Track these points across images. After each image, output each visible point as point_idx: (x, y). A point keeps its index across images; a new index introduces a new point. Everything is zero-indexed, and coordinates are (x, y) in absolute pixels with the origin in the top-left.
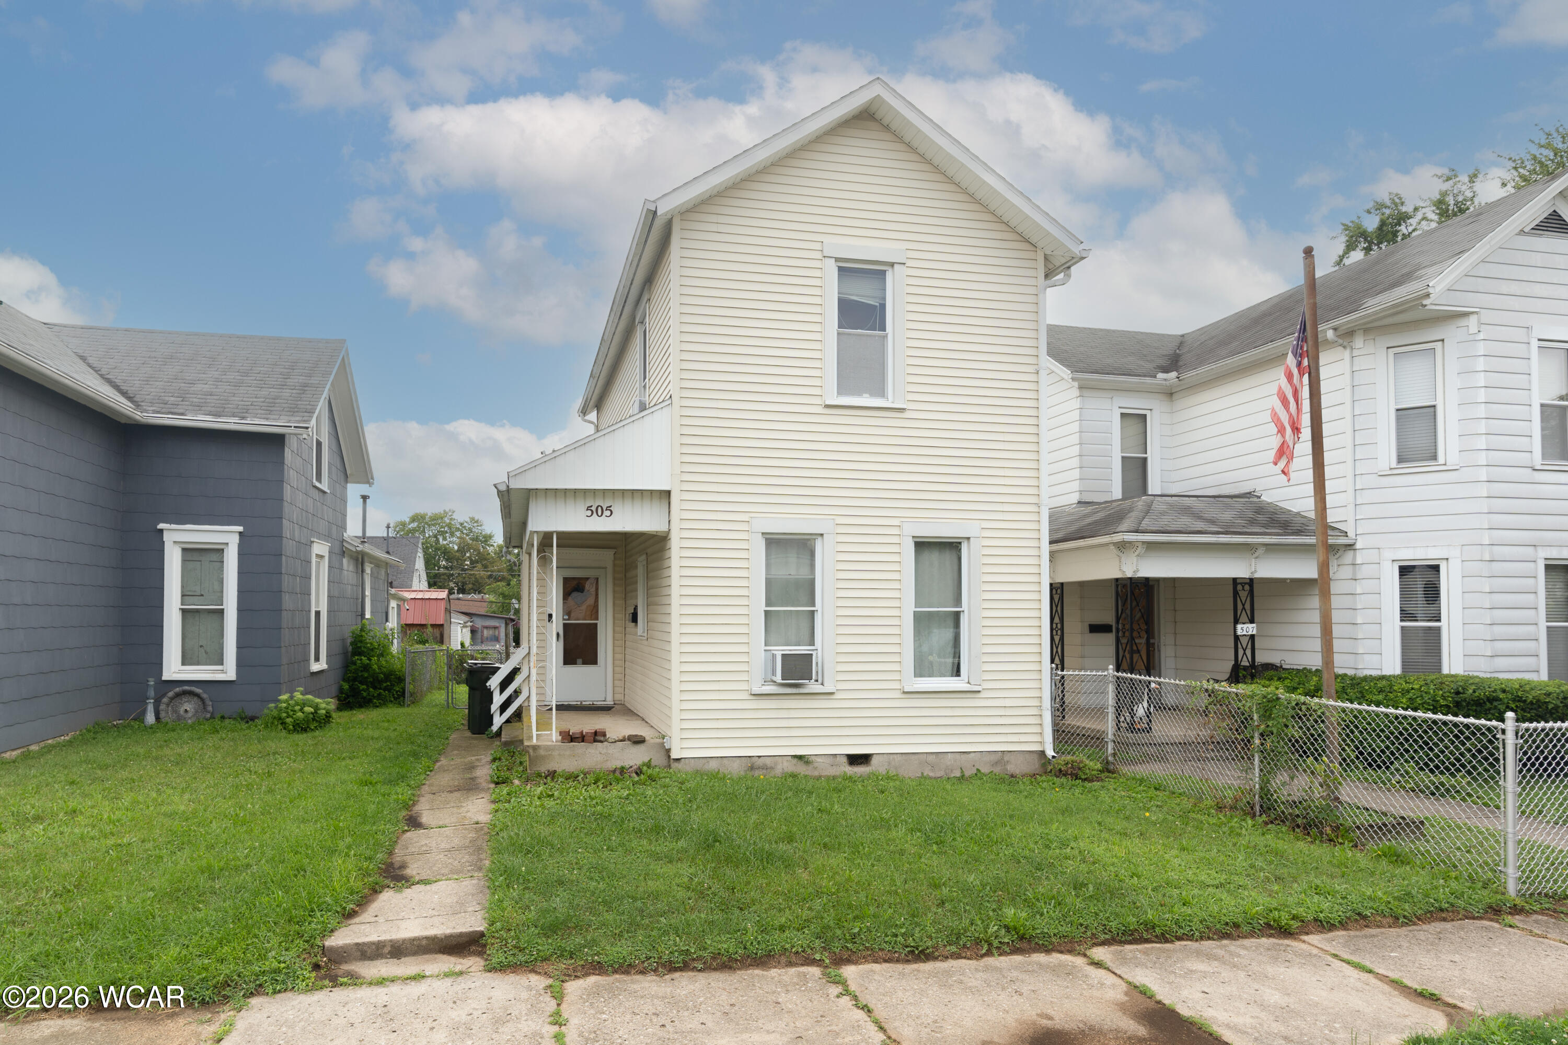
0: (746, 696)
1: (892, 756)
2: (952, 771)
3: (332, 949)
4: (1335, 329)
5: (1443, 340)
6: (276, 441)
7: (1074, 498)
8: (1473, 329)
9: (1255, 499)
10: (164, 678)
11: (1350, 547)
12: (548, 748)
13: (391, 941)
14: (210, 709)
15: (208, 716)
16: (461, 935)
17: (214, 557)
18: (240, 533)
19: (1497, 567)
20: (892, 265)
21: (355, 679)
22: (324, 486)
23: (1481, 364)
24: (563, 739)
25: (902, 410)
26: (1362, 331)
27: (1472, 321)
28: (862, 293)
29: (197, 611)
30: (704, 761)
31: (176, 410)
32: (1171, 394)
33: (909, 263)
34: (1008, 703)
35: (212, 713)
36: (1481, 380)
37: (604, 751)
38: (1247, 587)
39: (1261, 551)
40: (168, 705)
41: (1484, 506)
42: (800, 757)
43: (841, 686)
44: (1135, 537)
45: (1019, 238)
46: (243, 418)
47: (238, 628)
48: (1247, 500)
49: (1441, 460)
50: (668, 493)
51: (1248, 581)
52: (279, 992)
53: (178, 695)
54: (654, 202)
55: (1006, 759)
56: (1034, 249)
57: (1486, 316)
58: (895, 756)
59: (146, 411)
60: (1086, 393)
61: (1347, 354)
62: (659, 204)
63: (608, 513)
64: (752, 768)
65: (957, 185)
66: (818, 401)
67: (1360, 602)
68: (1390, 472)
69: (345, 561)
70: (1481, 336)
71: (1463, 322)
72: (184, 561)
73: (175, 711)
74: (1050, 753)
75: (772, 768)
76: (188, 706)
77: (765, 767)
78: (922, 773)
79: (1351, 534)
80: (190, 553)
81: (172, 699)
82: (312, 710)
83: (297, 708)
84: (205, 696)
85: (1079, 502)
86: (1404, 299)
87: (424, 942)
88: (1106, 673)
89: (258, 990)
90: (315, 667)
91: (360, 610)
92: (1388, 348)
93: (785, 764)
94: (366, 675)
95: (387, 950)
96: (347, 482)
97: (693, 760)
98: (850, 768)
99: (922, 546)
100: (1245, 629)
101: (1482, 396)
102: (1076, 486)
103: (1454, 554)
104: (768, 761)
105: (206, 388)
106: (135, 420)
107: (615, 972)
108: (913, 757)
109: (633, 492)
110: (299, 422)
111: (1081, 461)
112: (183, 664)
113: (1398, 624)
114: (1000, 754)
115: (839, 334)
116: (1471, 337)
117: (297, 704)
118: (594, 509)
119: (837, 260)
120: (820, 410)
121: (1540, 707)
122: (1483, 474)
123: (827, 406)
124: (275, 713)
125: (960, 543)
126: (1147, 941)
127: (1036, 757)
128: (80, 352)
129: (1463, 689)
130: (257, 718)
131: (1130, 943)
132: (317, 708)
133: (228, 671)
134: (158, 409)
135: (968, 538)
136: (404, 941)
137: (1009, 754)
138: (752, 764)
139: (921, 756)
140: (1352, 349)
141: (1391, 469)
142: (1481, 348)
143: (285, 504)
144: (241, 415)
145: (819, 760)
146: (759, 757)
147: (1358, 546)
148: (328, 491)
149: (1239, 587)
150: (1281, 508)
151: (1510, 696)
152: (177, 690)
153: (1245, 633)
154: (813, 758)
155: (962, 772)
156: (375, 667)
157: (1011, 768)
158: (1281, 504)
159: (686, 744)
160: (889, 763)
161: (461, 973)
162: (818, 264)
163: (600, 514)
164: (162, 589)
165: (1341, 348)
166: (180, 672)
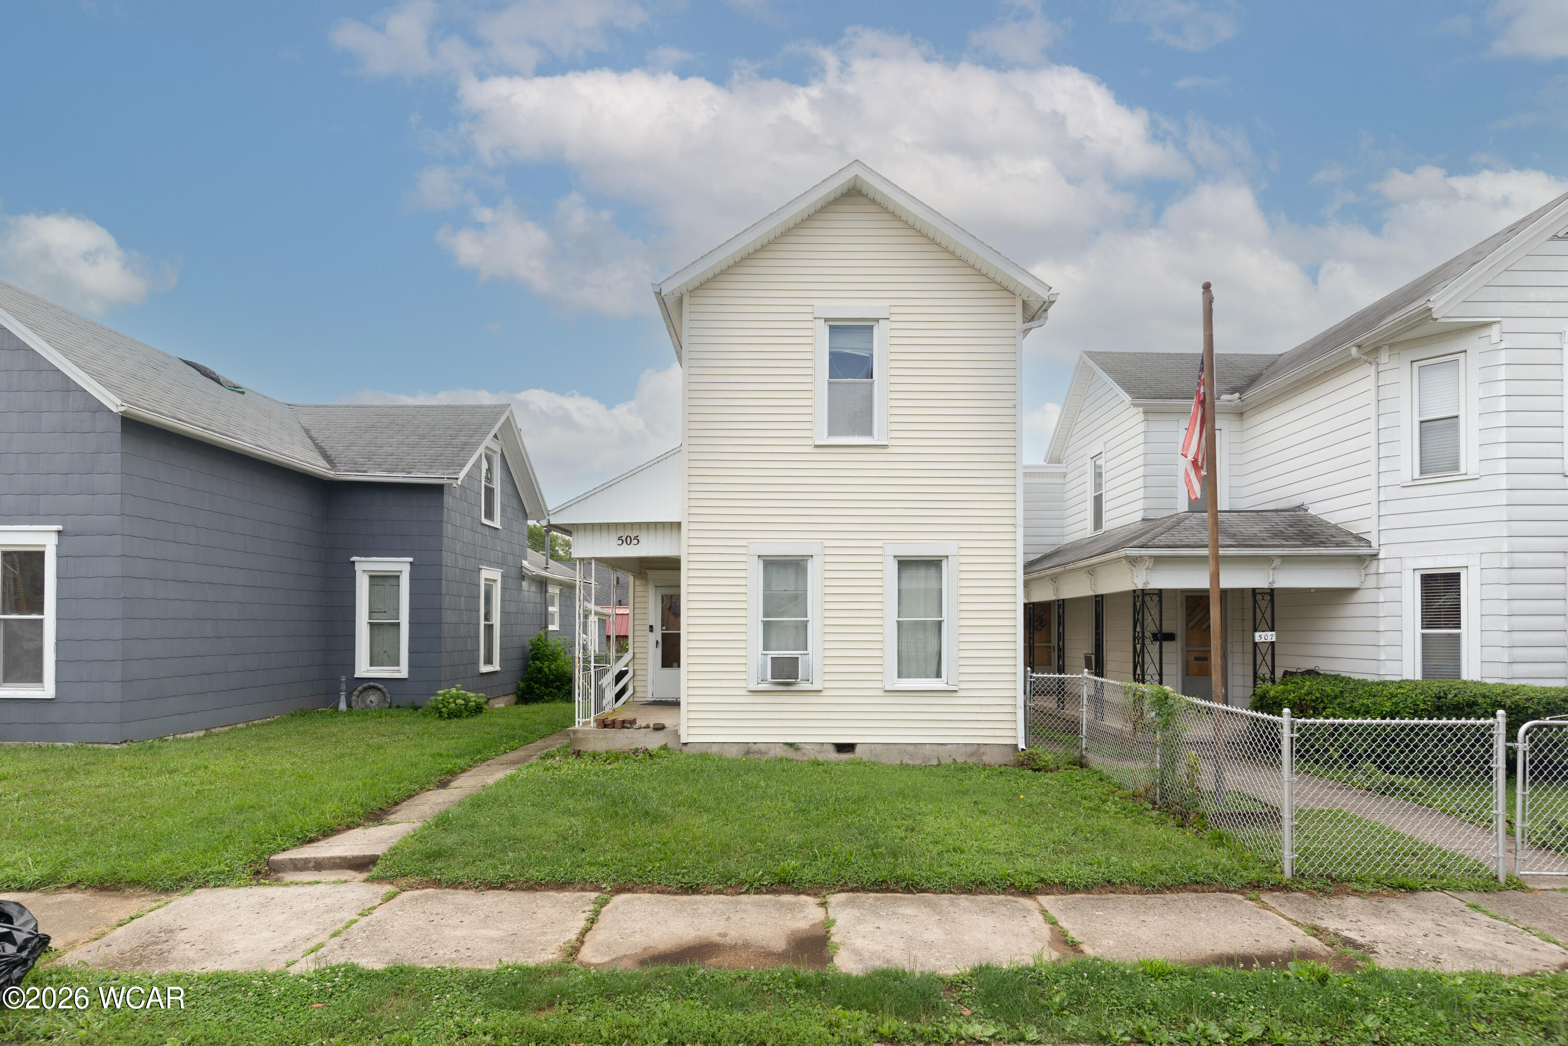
0: (744, 692)
1: (873, 746)
2: (929, 759)
3: (274, 862)
4: (1359, 347)
5: (1465, 351)
6: (436, 490)
7: (1139, 516)
8: (1495, 338)
9: (1302, 513)
10: (356, 676)
11: (1374, 556)
12: (585, 732)
13: (314, 858)
14: (389, 700)
15: (388, 705)
16: (364, 857)
17: (393, 582)
18: (411, 563)
19: (1518, 575)
20: (877, 320)
21: (531, 679)
22: (497, 524)
23: (1502, 373)
24: (598, 725)
25: (885, 446)
26: (1388, 346)
27: (1495, 331)
28: (850, 346)
29: (382, 624)
30: (708, 745)
31: (361, 469)
32: (1242, 414)
33: (893, 318)
34: (983, 701)
35: (390, 704)
36: (1502, 388)
37: (630, 736)
38: (1268, 597)
39: (1277, 562)
40: (358, 697)
41: (1504, 514)
42: (791, 745)
43: (827, 685)
44: (1139, 552)
45: (999, 287)
46: (409, 473)
47: (410, 638)
48: (1294, 513)
49: (1463, 471)
50: (679, 524)
51: (1269, 591)
52: (219, 886)
53: (365, 689)
54: (659, 285)
55: (981, 751)
56: (1011, 296)
57: (1508, 325)
58: (877, 746)
59: (339, 471)
60: (1151, 417)
61: (1372, 370)
62: (663, 286)
63: (636, 542)
64: (748, 753)
65: (939, 244)
66: (809, 442)
67: (1383, 610)
68: (1412, 484)
69: (524, 583)
70: (1503, 345)
71: (1485, 332)
72: (371, 585)
73: (364, 702)
74: (1022, 746)
75: (766, 753)
76: (373, 698)
77: (760, 752)
78: (902, 761)
79: (1375, 544)
80: (376, 579)
81: (361, 692)
82: (463, 702)
83: (451, 700)
84: (385, 690)
85: (1143, 520)
86: (1408, 315)
87: (338, 861)
88: (1080, 676)
89: (204, 885)
90: (484, 669)
91: (544, 623)
92: (1412, 362)
93: (778, 749)
94: (540, 676)
95: (312, 864)
96: (527, 519)
97: (698, 745)
98: (836, 755)
99: (904, 564)
100: (1263, 637)
101: (1503, 404)
102: (1140, 505)
103: (1474, 562)
104: (763, 747)
105: (389, 450)
106: (329, 478)
107: (448, 887)
108: (893, 747)
109: (656, 524)
110: (450, 474)
111: (1145, 481)
112: (371, 665)
113: (1419, 631)
114: (976, 746)
115: (829, 383)
116: (1493, 347)
117: (452, 697)
118: (624, 539)
119: (826, 320)
120: (811, 450)
121: (1520, 712)
122: (1503, 483)
123: (816, 446)
124: (434, 704)
125: (941, 561)
126: (893, 891)
127: (1011, 750)
128: (307, 426)
129: (1445, 693)
130: (420, 707)
131: (877, 892)
132: (467, 701)
133: (403, 671)
134: (348, 468)
135: (947, 556)
136: (324, 858)
137: (985, 746)
138: (748, 749)
139: (901, 746)
140: (1378, 364)
141: (1413, 480)
142: (1503, 357)
143: (445, 539)
144: (408, 470)
145: (808, 747)
146: (755, 743)
147: (1381, 556)
148: (500, 528)
149: (1259, 597)
150: (1322, 521)
151: (1489, 701)
152: (365, 685)
153: (1263, 640)
154: (803, 745)
155: (939, 761)
156: (546, 670)
157: (986, 759)
158: (1323, 517)
159: (692, 731)
160: (871, 752)
161: (346, 881)
162: (809, 325)
163: (629, 543)
164: (355, 607)
165: (1367, 364)
166: (368, 671)
